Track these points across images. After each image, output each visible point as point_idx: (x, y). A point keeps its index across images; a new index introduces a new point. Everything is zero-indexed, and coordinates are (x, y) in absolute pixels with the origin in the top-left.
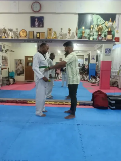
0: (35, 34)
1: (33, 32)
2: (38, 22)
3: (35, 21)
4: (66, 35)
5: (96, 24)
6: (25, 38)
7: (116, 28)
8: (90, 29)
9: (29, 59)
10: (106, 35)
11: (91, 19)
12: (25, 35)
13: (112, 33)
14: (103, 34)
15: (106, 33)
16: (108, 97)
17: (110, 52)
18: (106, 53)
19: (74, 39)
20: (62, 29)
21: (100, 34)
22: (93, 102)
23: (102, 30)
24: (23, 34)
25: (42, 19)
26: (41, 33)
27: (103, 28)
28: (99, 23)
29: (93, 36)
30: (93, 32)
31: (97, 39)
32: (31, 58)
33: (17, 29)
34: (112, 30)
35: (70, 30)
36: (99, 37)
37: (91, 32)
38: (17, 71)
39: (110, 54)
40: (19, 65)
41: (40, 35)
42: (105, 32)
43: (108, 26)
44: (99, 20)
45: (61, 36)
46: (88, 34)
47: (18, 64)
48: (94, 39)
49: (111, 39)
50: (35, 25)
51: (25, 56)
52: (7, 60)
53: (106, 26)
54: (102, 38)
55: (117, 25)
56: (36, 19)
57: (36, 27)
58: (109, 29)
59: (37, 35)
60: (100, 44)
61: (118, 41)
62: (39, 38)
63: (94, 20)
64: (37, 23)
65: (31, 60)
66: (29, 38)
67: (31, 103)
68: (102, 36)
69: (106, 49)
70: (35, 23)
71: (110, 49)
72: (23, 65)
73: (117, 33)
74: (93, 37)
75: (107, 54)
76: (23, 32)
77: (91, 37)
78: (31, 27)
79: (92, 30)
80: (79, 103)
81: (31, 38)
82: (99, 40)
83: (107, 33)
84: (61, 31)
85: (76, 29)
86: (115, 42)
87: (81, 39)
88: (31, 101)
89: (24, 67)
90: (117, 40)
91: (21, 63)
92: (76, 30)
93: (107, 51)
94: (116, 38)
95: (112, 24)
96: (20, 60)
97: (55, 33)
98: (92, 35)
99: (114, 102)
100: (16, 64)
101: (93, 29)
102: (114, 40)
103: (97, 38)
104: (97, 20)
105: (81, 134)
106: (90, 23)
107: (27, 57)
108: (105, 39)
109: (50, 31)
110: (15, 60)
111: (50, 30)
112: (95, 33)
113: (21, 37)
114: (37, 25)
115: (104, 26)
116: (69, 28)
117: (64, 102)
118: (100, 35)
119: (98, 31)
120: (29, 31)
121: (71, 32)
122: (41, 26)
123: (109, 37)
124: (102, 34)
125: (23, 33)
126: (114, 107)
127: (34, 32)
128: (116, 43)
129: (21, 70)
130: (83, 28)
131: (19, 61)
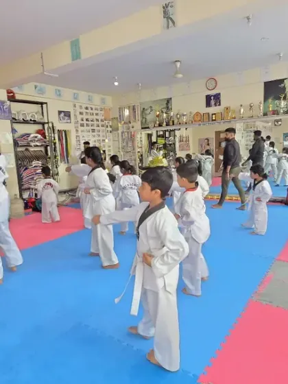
0: (211, 116)
1: (207, 114)
2: (215, 100)
3: (211, 100)
9: (222, 136)
12: (199, 118)
20: (241, 106)
24: (197, 118)
25: (219, 97)
26: (216, 114)
33: (191, 113)
35: (251, 107)
41: (215, 117)
45: (241, 114)
50: (211, 104)
51: (216, 132)
52: (188, 141)
56: (212, 98)
57: (212, 107)
62: (215, 120)
64: (213, 102)
70: (210, 102)
76: (197, 115)
78: (207, 107)
81: (206, 121)
91: (208, 144)
96: (208, 139)
97: (233, 111)
109: (227, 111)
110: (200, 140)
111: (227, 109)
113: (195, 121)
114: (213, 104)
120: (203, 114)
122: (218, 104)
127: (209, 114)
131: (206, 141)
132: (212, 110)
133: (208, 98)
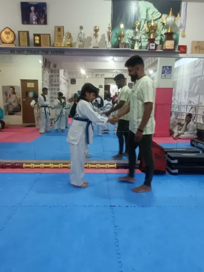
0: (31, 37)
1: (26, 33)
2: (37, 13)
3: (31, 11)
4: (90, 39)
5: (146, 20)
6: (13, 46)
7: (181, 27)
8: (134, 28)
9: (29, 85)
10: (163, 40)
11: (137, 8)
12: (11, 38)
13: (174, 37)
14: (158, 38)
15: (162, 37)
16: (166, 153)
17: (170, 73)
18: (163, 73)
19: (106, 48)
20: (81, 28)
21: (152, 38)
22: (141, 162)
23: (155, 31)
24: (8, 38)
25: (44, 9)
26: (41, 36)
27: (158, 27)
28: (150, 18)
29: (140, 42)
30: (140, 35)
31: (146, 49)
32: (33, 84)
34: (173, 31)
35: (96, 31)
36: (151, 44)
37: (135, 34)
38: (7, 107)
39: (170, 75)
40: (10, 96)
41: (40, 40)
42: (161, 35)
43: (168, 23)
44: (150, 12)
45: (81, 41)
46: (131, 38)
47: (8, 95)
48: (141, 47)
49: (173, 48)
50: (30, 19)
51: (22, 80)
53: (163, 24)
54: (156, 46)
55: (182, 23)
56: (32, 8)
57: (32, 24)
58: (168, 30)
59: (34, 40)
60: (153, 58)
61: (185, 52)
62: (39, 45)
63: (141, 10)
64: (33, 17)
65: (33, 86)
66: (20, 45)
67: (29, 167)
68: (155, 42)
69: (163, 67)
70: (29, 15)
71: (170, 67)
72: (18, 97)
73: (184, 36)
74: (140, 45)
75: (165, 76)
76: (7, 33)
77: (136, 44)
78: (23, 23)
79: (137, 30)
80: (116, 165)
81: (24, 45)
82: (150, 49)
83: (165, 36)
84: (81, 33)
85: (109, 28)
86: (178, 53)
87: (118, 47)
88: (30, 164)
89: (20, 100)
90: (182, 49)
91: (14, 93)
92: (108, 30)
93: (166, 72)
94: (180, 47)
95: (173, 19)
96: (13, 88)
97: (70, 36)
98: (138, 41)
99: (176, 161)
100: (5, 95)
101: (139, 28)
102: (177, 51)
103: (147, 47)
104: (147, 11)
105: (116, 226)
106: (134, 17)
107: (24, 82)
108: (162, 49)
109: (59, 33)
111: (59, 29)
112: (143, 36)
113: (3, 43)
114: (34, 19)
115: (159, 23)
116: (96, 27)
117: (89, 164)
118: (152, 41)
119: (149, 33)
120: (19, 32)
121: (100, 33)
122: (42, 21)
123: (169, 44)
124: (156, 39)
125: (6, 35)
126: (176, 171)
127: (28, 33)
128: (181, 55)
129: (15, 105)
130: (122, 26)
131: (11, 89)
132: (34, 29)
133: (26, 9)
